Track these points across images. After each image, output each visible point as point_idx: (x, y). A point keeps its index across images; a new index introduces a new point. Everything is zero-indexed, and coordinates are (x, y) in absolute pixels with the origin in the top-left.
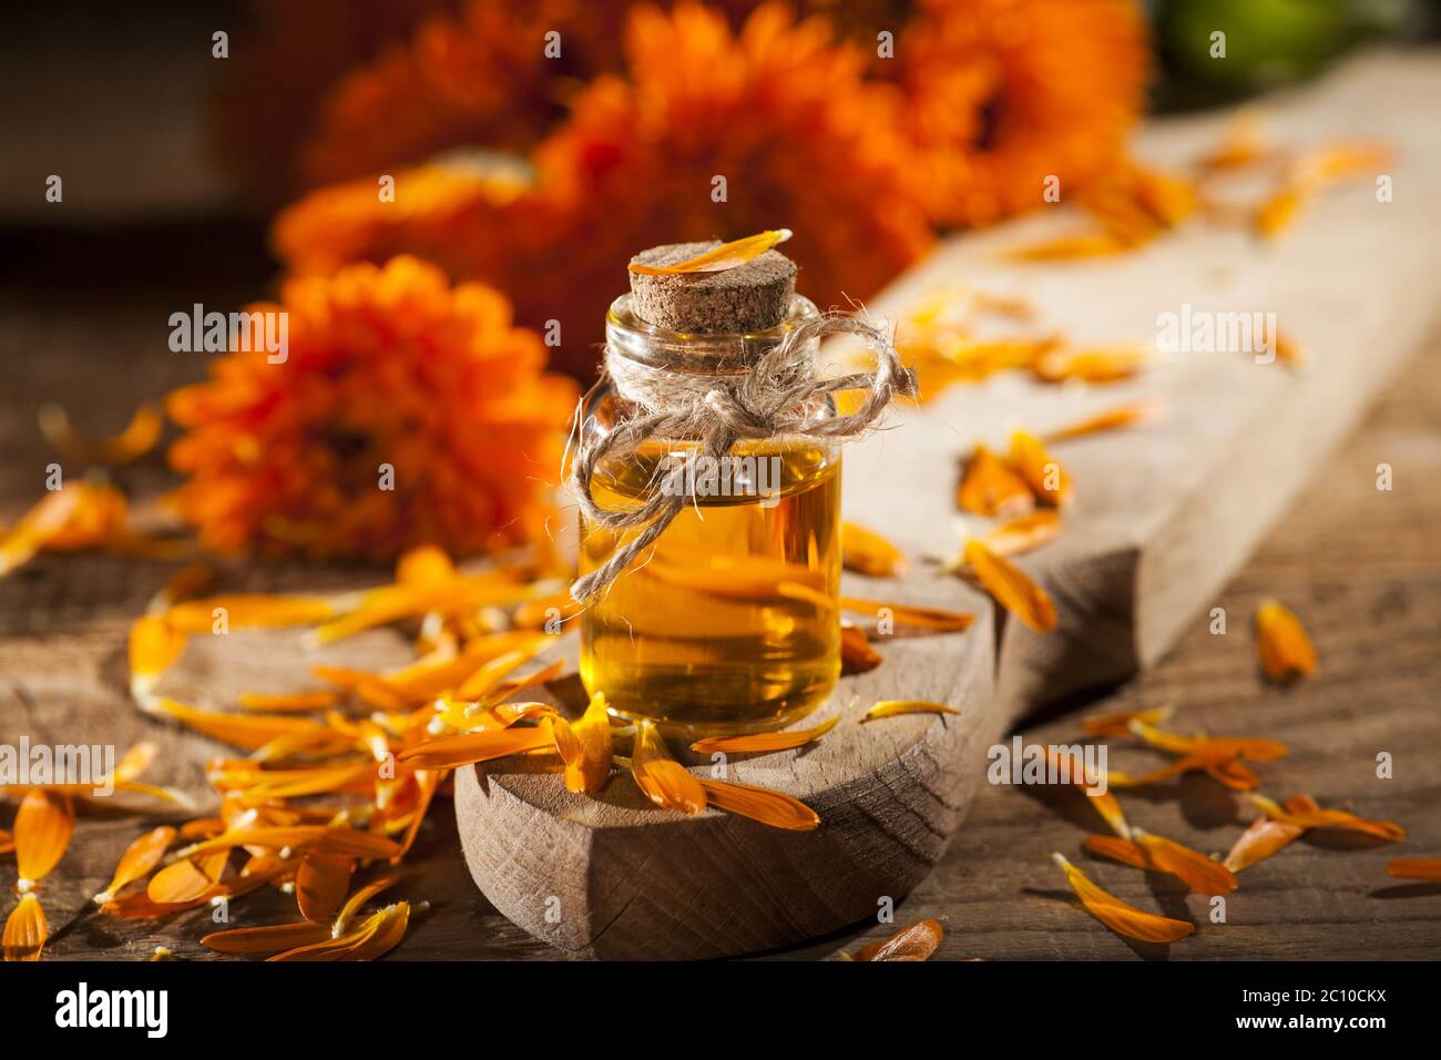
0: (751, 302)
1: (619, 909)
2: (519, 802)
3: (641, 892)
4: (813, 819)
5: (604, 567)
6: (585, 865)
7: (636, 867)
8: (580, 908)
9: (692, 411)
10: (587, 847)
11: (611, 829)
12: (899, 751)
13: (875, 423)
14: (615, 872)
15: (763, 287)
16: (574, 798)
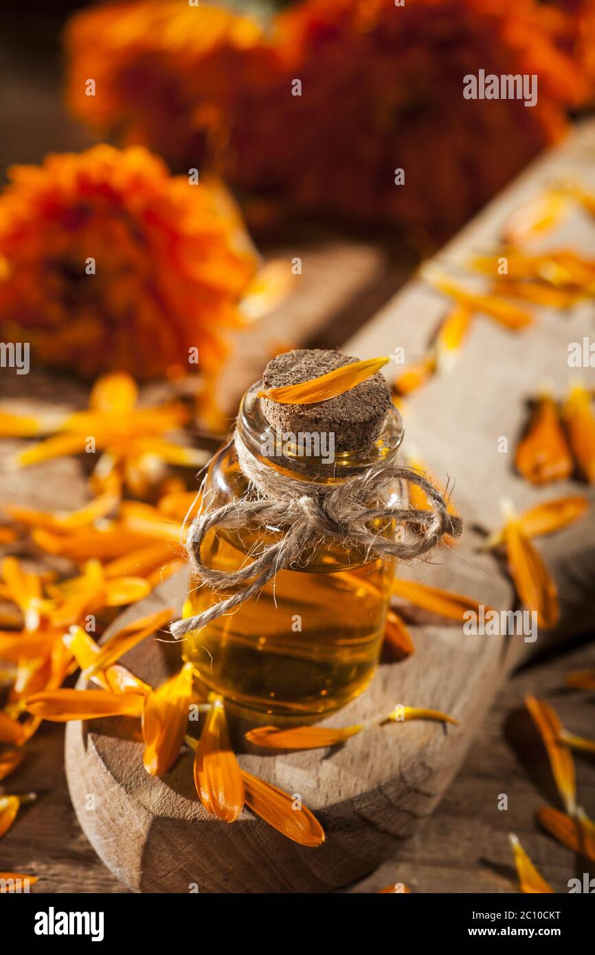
0: (349, 432)
1: (164, 873)
2: (106, 770)
3: (181, 866)
4: (320, 836)
5: (199, 617)
6: (143, 839)
7: (181, 849)
8: (135, 866)
9: (288, 506)
10: (147, 827)
11: (167, 819)
12: (403, 764)
13: (423, 556)
14: (164, 849)
15: (361, 423)
16: (147, 777)
